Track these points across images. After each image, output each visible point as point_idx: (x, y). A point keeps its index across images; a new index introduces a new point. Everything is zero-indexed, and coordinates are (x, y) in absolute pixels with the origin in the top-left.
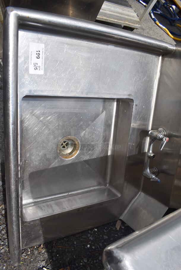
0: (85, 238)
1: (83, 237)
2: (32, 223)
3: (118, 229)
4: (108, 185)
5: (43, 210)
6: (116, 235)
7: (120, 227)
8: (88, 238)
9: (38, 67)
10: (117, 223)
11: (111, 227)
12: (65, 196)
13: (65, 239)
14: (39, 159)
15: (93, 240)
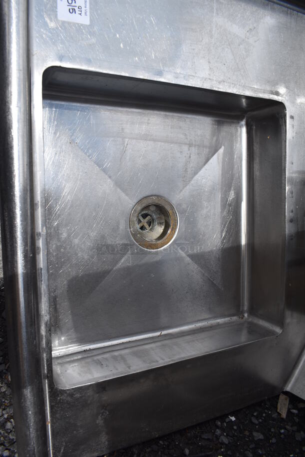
0: (208, 439)
1: (205, 436)
2: (78, 395)
3: (284, 415)
4: (246, 315)
5: (105, 366)
6: (282, 431)
7: (289, 412)
8: (217, 438)
9: (76, 9)
10: (280, 400)
11: (266, 411)
12: (153, 338)
13: (161, 442)
14: (90, 246)
15: (229, 443)
